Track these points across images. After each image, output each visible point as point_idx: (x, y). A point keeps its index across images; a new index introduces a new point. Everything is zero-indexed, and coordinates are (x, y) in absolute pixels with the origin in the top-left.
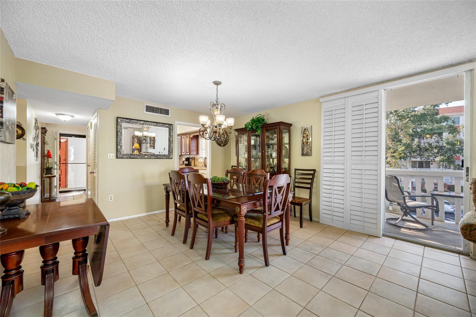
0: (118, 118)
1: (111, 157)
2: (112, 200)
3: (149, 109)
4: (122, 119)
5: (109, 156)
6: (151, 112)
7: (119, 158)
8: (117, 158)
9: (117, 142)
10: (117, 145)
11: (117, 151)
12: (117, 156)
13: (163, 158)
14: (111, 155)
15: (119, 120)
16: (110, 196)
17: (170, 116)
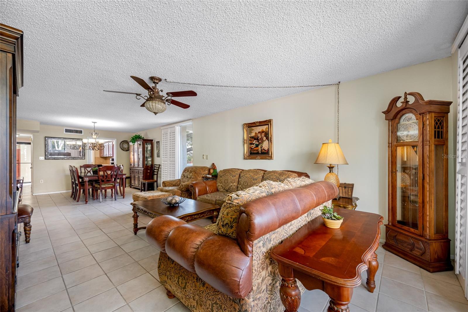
0: (45, 137)
1: (42, 159)
2: (43, 183)
3: (67, 131)
4: (48, 138)
5: (40, 158)
6: (69, 132)
7: (47, 159)
8: (45, 159)
9: (45, 151)
10: (45, 152)
11: (45, 155)
12: (45, 158)
13: (78, 159)
14: (42, 157)
15: (47, 138)
16: (41, 180)
17: (83, 134)
